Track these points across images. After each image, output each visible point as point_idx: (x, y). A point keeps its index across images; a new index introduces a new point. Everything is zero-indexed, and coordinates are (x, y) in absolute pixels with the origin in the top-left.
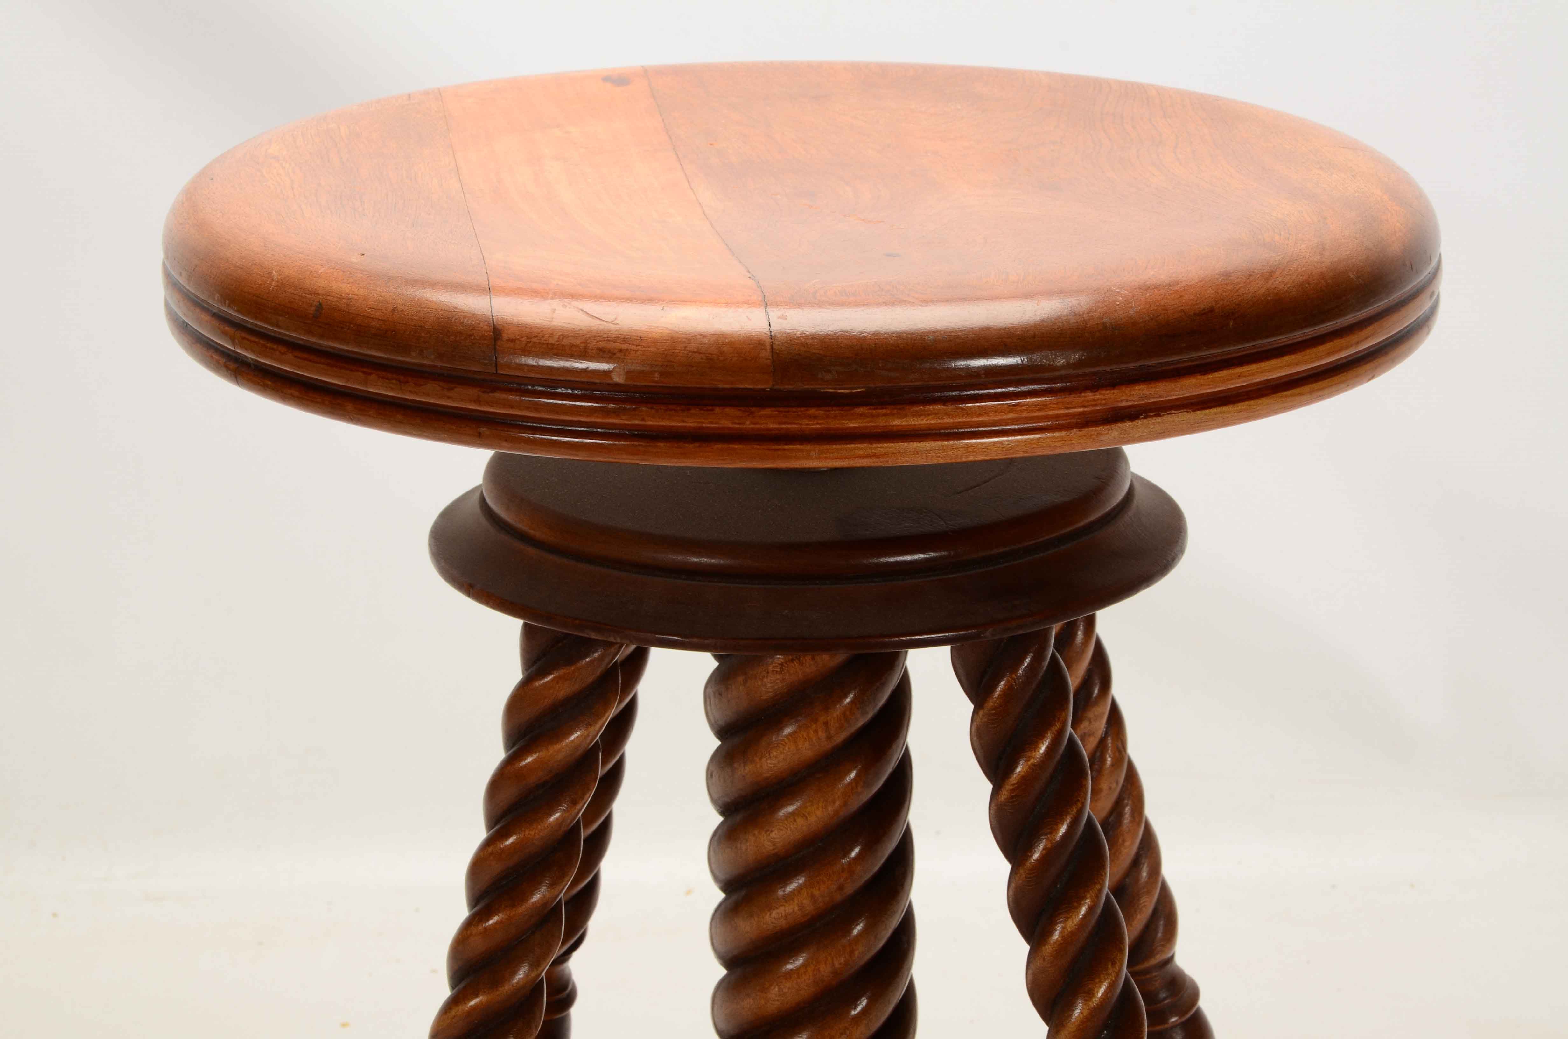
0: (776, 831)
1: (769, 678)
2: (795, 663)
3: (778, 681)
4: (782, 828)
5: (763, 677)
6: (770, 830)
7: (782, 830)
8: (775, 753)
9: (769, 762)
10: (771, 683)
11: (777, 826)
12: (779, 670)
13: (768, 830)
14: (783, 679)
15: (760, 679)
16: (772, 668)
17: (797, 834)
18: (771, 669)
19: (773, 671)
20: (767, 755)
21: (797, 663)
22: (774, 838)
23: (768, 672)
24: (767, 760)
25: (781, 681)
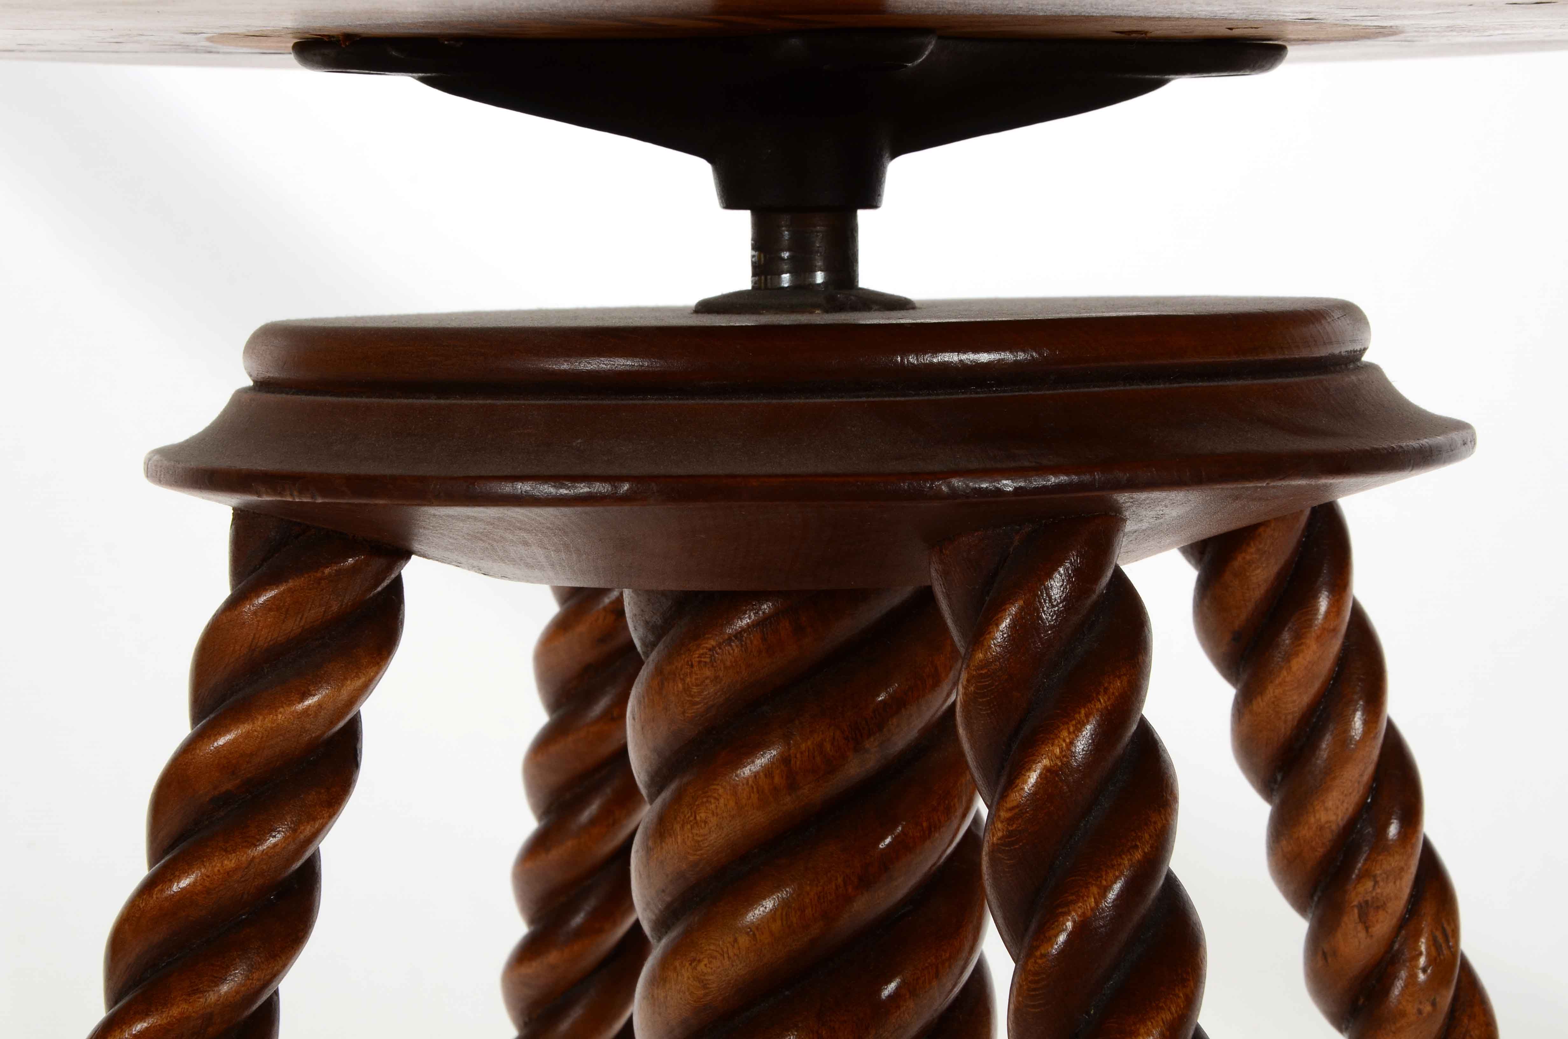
0: (706, 961)
1: (694, 677)
2: (734, 647)
3: (708, 681)
4: (715, 954)
5: (686, 675)
6: (698, 959)
7: (715, 958)
8: (703, 815)
9: (695, 831)
10: (697, 685)
11: (706, 950)
12: (708, 660)
13: (694, 960)
14: (716, 677)
15: (681, 679)
16: (698, 657)
17: (740, 966)
18: (697, 659)
19: (700, 662)
20: (692, 819)
21: (737, 646)
22: (705, 974)
23: (692, 666)
24: (692, 827)
25: (711, 681)
